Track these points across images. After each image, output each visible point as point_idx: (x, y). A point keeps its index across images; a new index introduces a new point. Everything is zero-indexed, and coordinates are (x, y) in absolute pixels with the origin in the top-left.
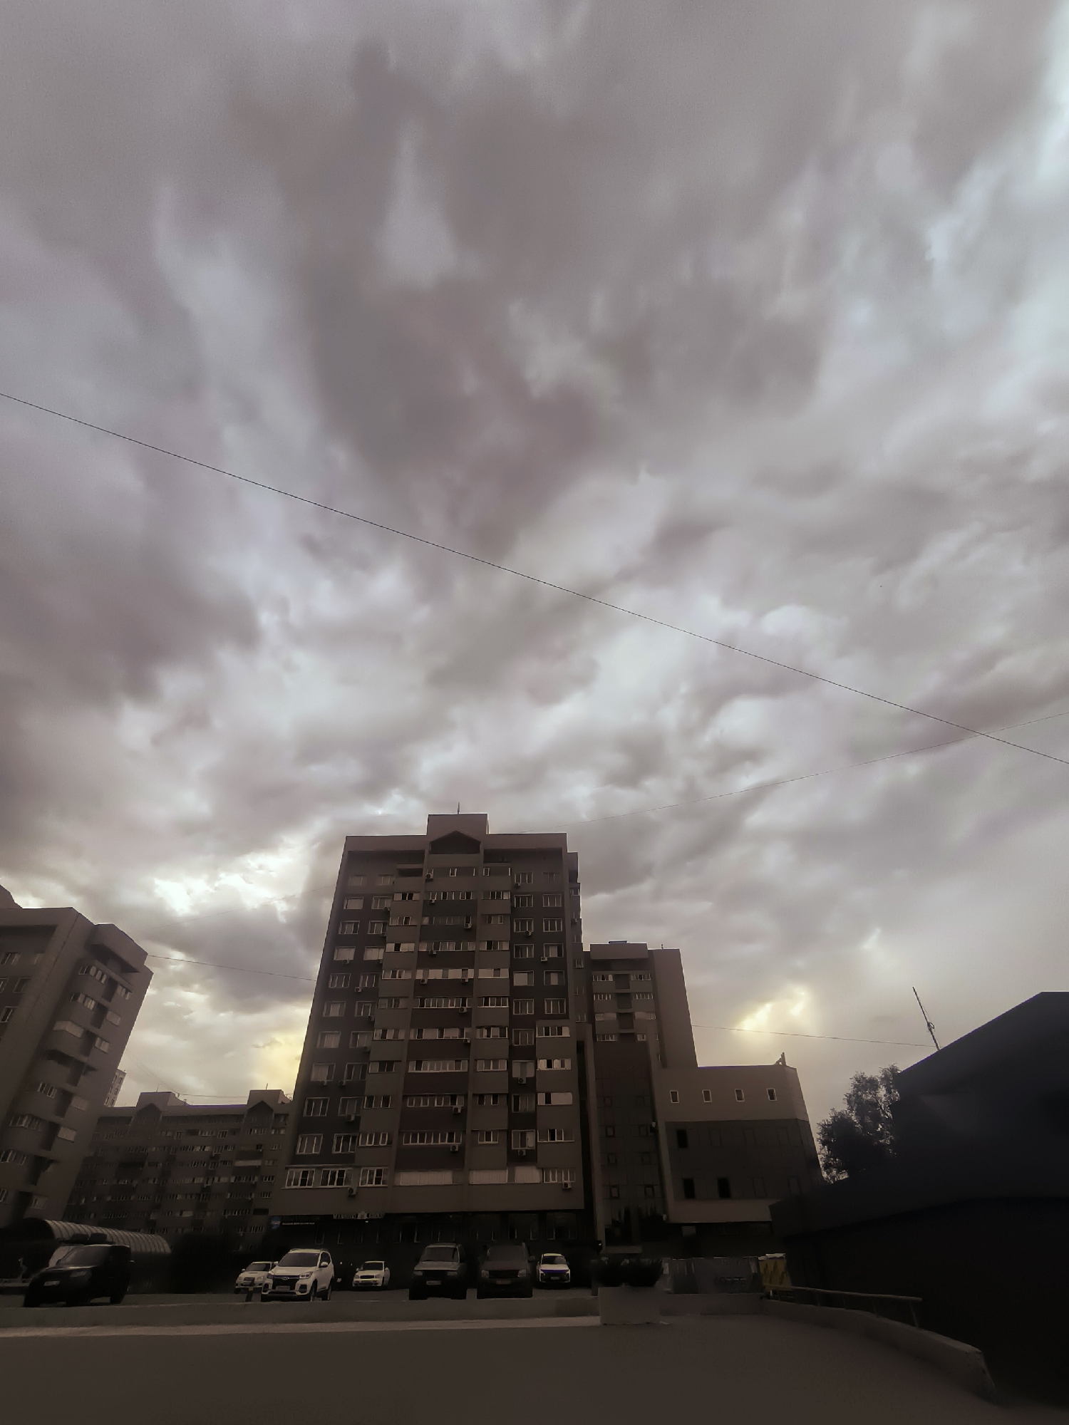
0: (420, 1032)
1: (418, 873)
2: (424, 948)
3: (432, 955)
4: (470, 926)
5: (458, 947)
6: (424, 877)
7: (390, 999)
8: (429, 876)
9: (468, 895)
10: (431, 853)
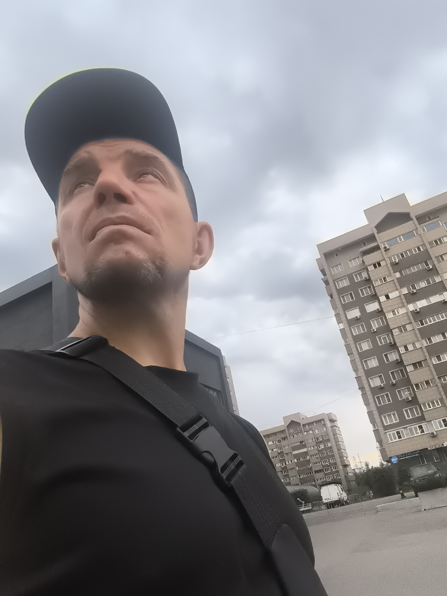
0: (429, 339)
1: (377, 248)
2: (405, 291)
3: (414, 294)
4: (431, 267)
5: (429, 282)
6: (383, 250)
7: (399, 328)
8: (385, 248)
9: (419, 248)
10: (378, 233)
